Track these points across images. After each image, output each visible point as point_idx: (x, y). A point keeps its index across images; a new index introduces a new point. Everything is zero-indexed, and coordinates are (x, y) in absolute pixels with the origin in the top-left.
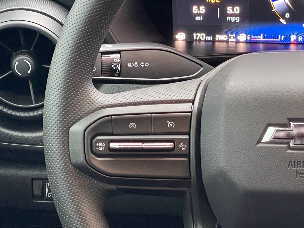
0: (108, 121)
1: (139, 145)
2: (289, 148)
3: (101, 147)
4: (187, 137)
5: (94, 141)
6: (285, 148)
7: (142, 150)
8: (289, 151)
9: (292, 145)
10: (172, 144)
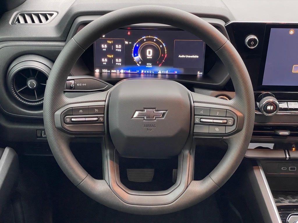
0: (71, 110)
1: (84, 119)
2: (144, 119)
3: (68, 120)
4: (103, 115)
5: (65, 118)
6: (143, 119)
7: (85, 121)
8: (144, 121)
9: (145, 118)
10: (97, 118)
